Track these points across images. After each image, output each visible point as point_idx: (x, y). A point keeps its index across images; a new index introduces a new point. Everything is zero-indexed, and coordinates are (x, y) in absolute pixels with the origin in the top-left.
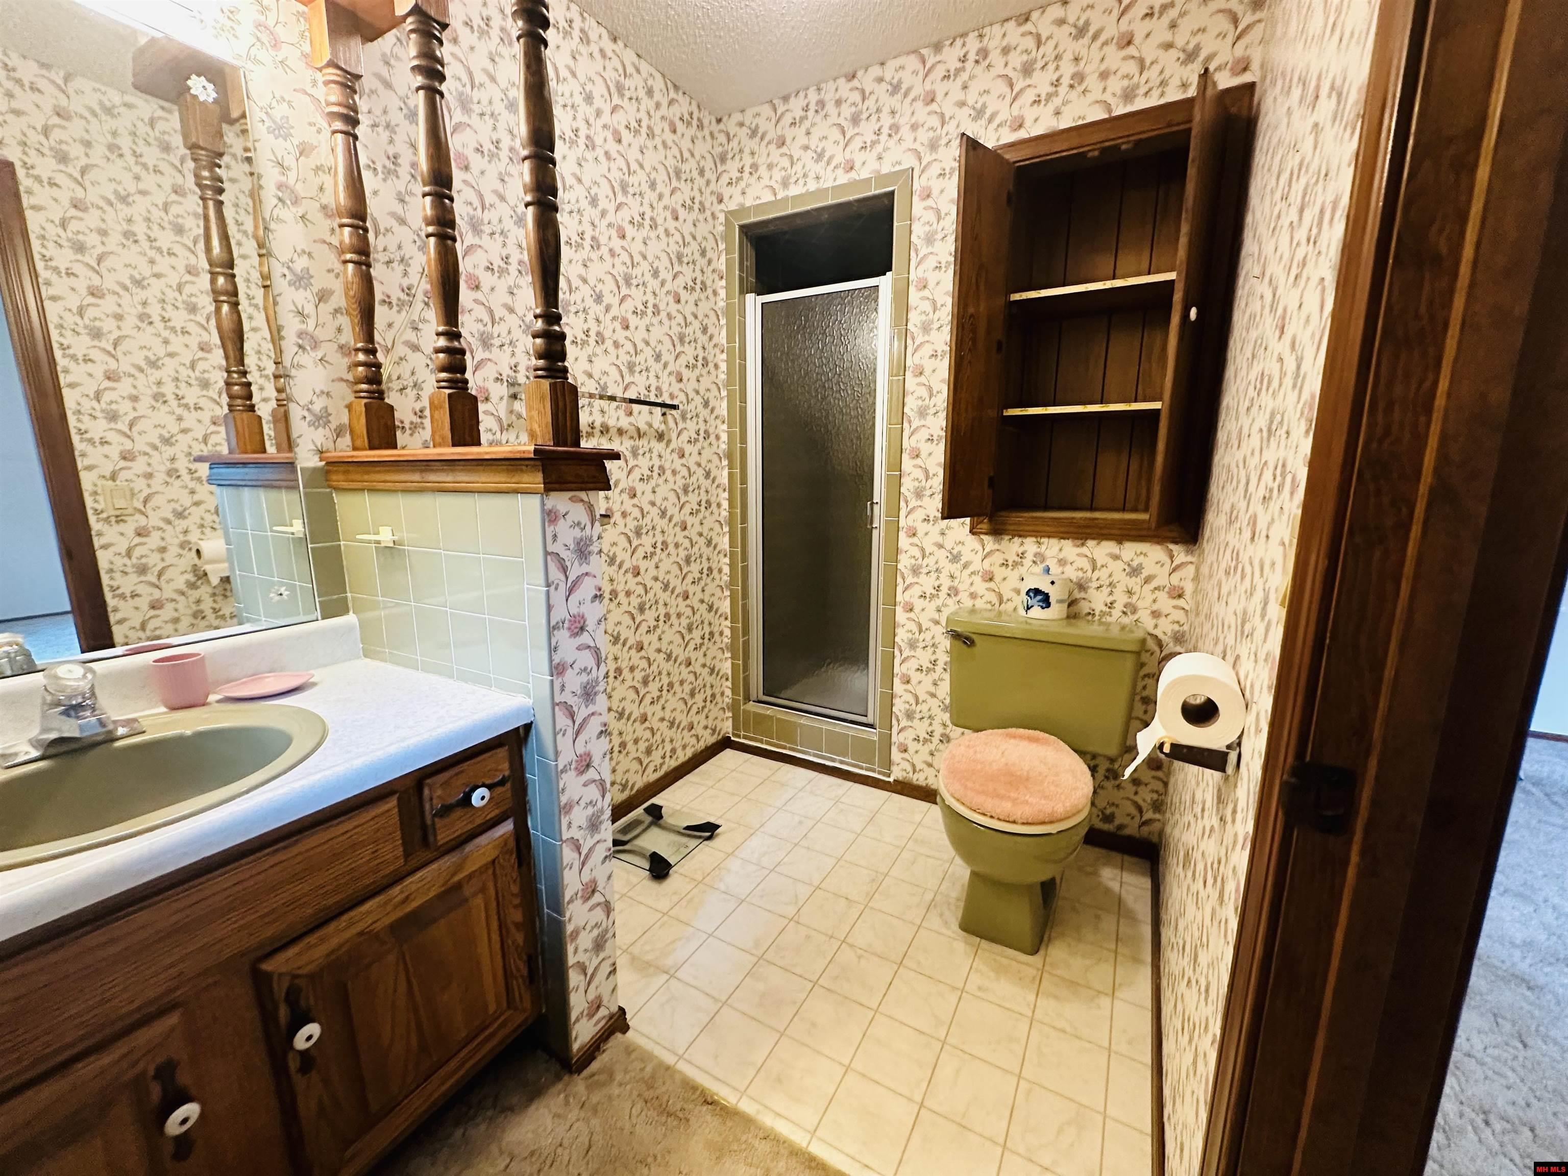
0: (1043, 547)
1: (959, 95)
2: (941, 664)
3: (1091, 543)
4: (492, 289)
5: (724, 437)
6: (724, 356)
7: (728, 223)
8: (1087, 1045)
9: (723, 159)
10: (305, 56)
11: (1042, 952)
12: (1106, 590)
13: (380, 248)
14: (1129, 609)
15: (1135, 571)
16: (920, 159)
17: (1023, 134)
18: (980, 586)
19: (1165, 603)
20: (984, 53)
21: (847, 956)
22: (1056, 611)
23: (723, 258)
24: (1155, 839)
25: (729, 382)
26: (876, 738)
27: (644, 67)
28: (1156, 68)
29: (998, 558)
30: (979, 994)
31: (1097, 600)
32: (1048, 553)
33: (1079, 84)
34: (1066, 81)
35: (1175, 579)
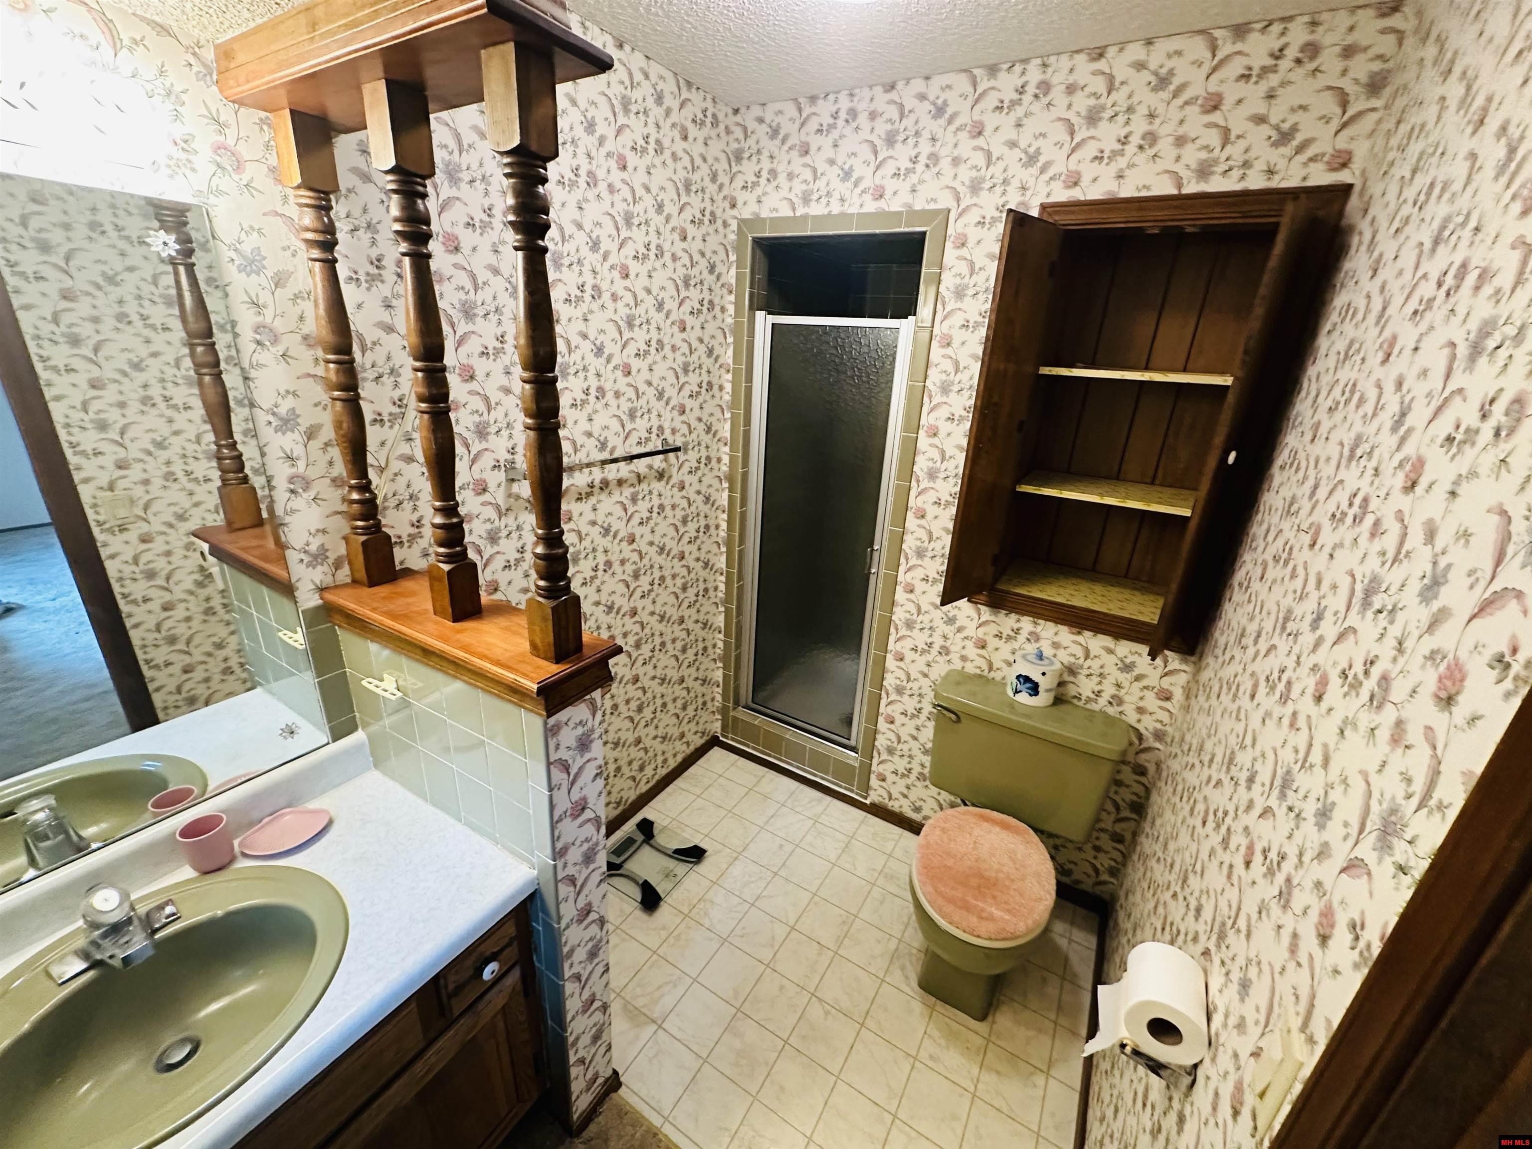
0: (1039, 629)
1: (1010, 133)
2: (925, 713)
3: (1087, 634)
4: (488, 375)
5: (726, 459)
6: (729, 377)
7: (740, 232)
8: (1020, 1128)
9: (738, 157)
10: (273, 170)
11: (990, 1018)
12: (1095, 679)
13: (368, 365)
14: (1116, 700)
15: (1127, 668)
16: (958, 200)
17: (1077, 194)
18: (972, 651)
19: (1151, 702)
20: (1045, 87)
21: (816, 1012)
22: (1043, 699)
23: (733, 271)
24: (1107, 897)
25: (733, 405)
26: (857, 765)
27: (655, 69)
28: (1242, 144)
29: (992, 629)
30: (930, 1063)
31: (1085, 687)
32: (1044, 634)
33: (1151, 146)
34: (1135, 140)
35: (1166, 683)
